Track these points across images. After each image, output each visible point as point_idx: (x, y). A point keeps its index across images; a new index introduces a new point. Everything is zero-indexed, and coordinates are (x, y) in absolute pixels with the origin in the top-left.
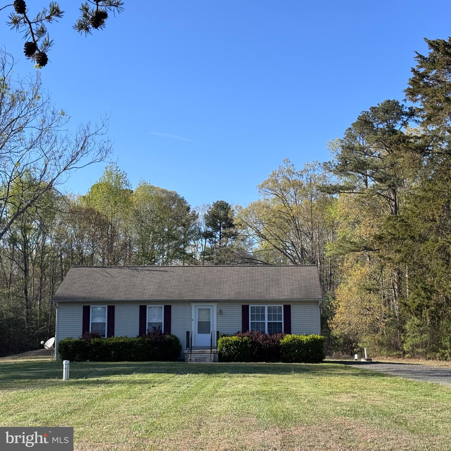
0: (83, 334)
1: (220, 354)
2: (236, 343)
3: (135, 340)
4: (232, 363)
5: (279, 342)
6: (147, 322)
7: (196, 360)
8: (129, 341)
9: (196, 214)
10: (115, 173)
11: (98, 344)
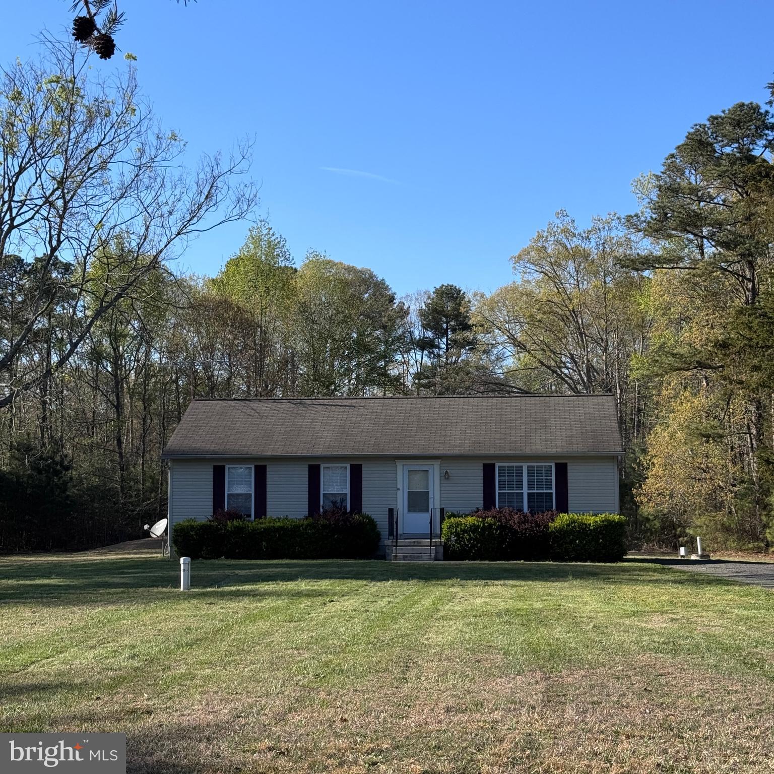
0: (214, 512)
1: (446, 547)
2: (474, 528)
3: (302, 522)
4: (467, 561)
5: (547, 527)
6: (322, 492)
7: (405, 558)
8: (291, 525)
9: (405, 307)
10: (265, 239)
11: (239, 530)
